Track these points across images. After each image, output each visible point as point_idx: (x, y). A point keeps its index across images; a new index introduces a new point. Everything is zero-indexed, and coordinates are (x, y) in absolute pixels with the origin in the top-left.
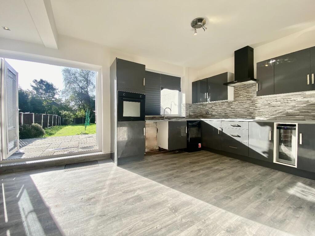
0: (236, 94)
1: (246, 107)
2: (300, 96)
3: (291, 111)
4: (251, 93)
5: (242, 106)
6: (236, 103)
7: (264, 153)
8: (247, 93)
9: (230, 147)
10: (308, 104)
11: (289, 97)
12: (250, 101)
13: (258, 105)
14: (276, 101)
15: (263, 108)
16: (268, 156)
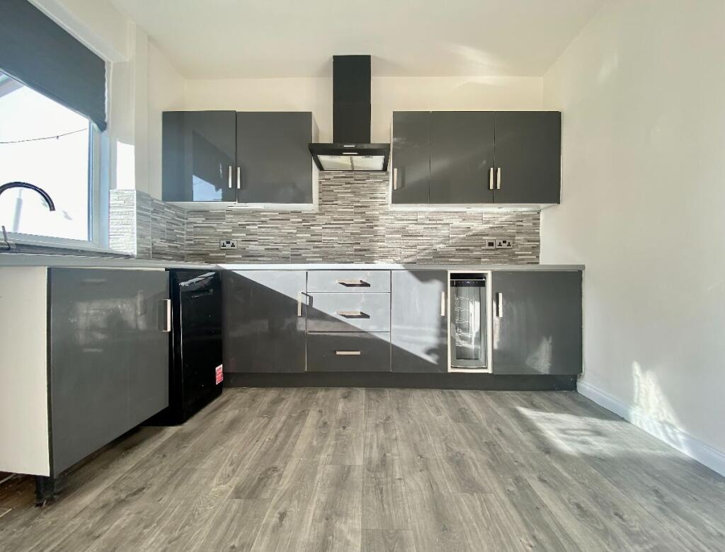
0: (325, 193)
1: (352, 234)
2: (457, 217)
3: (442, 246)
4: (364, 196)
5: (341, 228)
6: (326, 218)
7: (429, 352)
8: (355, 195)
9: (338, 353)
10: (471, 233)
11: (439, 217)
12: (362, 218)
13: (381, 230)
14: (416, 224)
15: (391, 239)
16: (438, 361)
